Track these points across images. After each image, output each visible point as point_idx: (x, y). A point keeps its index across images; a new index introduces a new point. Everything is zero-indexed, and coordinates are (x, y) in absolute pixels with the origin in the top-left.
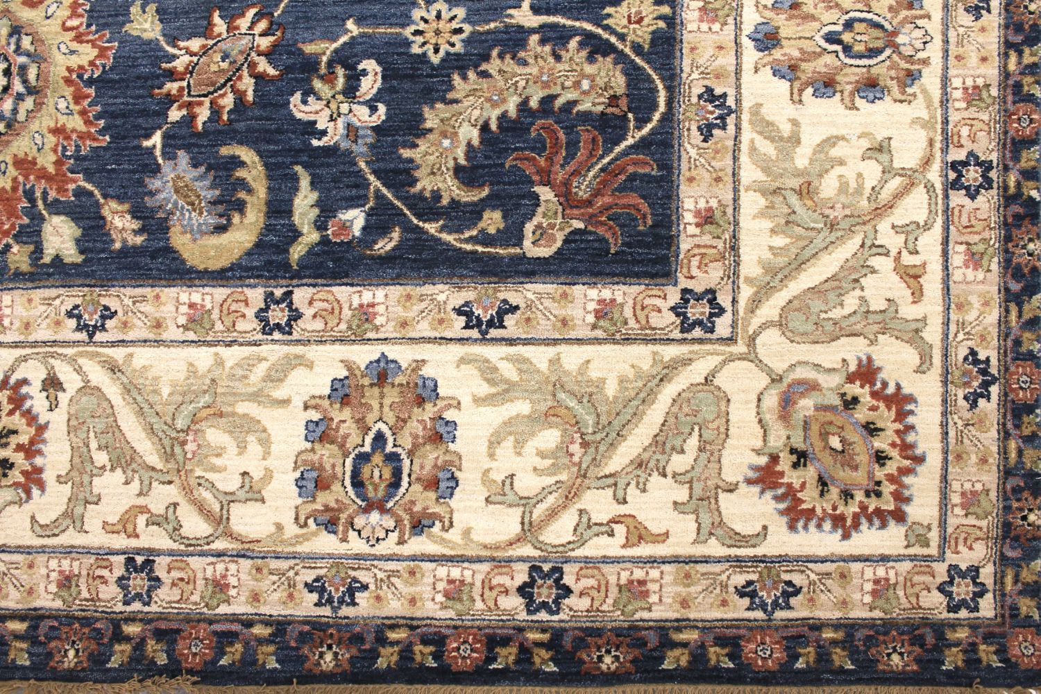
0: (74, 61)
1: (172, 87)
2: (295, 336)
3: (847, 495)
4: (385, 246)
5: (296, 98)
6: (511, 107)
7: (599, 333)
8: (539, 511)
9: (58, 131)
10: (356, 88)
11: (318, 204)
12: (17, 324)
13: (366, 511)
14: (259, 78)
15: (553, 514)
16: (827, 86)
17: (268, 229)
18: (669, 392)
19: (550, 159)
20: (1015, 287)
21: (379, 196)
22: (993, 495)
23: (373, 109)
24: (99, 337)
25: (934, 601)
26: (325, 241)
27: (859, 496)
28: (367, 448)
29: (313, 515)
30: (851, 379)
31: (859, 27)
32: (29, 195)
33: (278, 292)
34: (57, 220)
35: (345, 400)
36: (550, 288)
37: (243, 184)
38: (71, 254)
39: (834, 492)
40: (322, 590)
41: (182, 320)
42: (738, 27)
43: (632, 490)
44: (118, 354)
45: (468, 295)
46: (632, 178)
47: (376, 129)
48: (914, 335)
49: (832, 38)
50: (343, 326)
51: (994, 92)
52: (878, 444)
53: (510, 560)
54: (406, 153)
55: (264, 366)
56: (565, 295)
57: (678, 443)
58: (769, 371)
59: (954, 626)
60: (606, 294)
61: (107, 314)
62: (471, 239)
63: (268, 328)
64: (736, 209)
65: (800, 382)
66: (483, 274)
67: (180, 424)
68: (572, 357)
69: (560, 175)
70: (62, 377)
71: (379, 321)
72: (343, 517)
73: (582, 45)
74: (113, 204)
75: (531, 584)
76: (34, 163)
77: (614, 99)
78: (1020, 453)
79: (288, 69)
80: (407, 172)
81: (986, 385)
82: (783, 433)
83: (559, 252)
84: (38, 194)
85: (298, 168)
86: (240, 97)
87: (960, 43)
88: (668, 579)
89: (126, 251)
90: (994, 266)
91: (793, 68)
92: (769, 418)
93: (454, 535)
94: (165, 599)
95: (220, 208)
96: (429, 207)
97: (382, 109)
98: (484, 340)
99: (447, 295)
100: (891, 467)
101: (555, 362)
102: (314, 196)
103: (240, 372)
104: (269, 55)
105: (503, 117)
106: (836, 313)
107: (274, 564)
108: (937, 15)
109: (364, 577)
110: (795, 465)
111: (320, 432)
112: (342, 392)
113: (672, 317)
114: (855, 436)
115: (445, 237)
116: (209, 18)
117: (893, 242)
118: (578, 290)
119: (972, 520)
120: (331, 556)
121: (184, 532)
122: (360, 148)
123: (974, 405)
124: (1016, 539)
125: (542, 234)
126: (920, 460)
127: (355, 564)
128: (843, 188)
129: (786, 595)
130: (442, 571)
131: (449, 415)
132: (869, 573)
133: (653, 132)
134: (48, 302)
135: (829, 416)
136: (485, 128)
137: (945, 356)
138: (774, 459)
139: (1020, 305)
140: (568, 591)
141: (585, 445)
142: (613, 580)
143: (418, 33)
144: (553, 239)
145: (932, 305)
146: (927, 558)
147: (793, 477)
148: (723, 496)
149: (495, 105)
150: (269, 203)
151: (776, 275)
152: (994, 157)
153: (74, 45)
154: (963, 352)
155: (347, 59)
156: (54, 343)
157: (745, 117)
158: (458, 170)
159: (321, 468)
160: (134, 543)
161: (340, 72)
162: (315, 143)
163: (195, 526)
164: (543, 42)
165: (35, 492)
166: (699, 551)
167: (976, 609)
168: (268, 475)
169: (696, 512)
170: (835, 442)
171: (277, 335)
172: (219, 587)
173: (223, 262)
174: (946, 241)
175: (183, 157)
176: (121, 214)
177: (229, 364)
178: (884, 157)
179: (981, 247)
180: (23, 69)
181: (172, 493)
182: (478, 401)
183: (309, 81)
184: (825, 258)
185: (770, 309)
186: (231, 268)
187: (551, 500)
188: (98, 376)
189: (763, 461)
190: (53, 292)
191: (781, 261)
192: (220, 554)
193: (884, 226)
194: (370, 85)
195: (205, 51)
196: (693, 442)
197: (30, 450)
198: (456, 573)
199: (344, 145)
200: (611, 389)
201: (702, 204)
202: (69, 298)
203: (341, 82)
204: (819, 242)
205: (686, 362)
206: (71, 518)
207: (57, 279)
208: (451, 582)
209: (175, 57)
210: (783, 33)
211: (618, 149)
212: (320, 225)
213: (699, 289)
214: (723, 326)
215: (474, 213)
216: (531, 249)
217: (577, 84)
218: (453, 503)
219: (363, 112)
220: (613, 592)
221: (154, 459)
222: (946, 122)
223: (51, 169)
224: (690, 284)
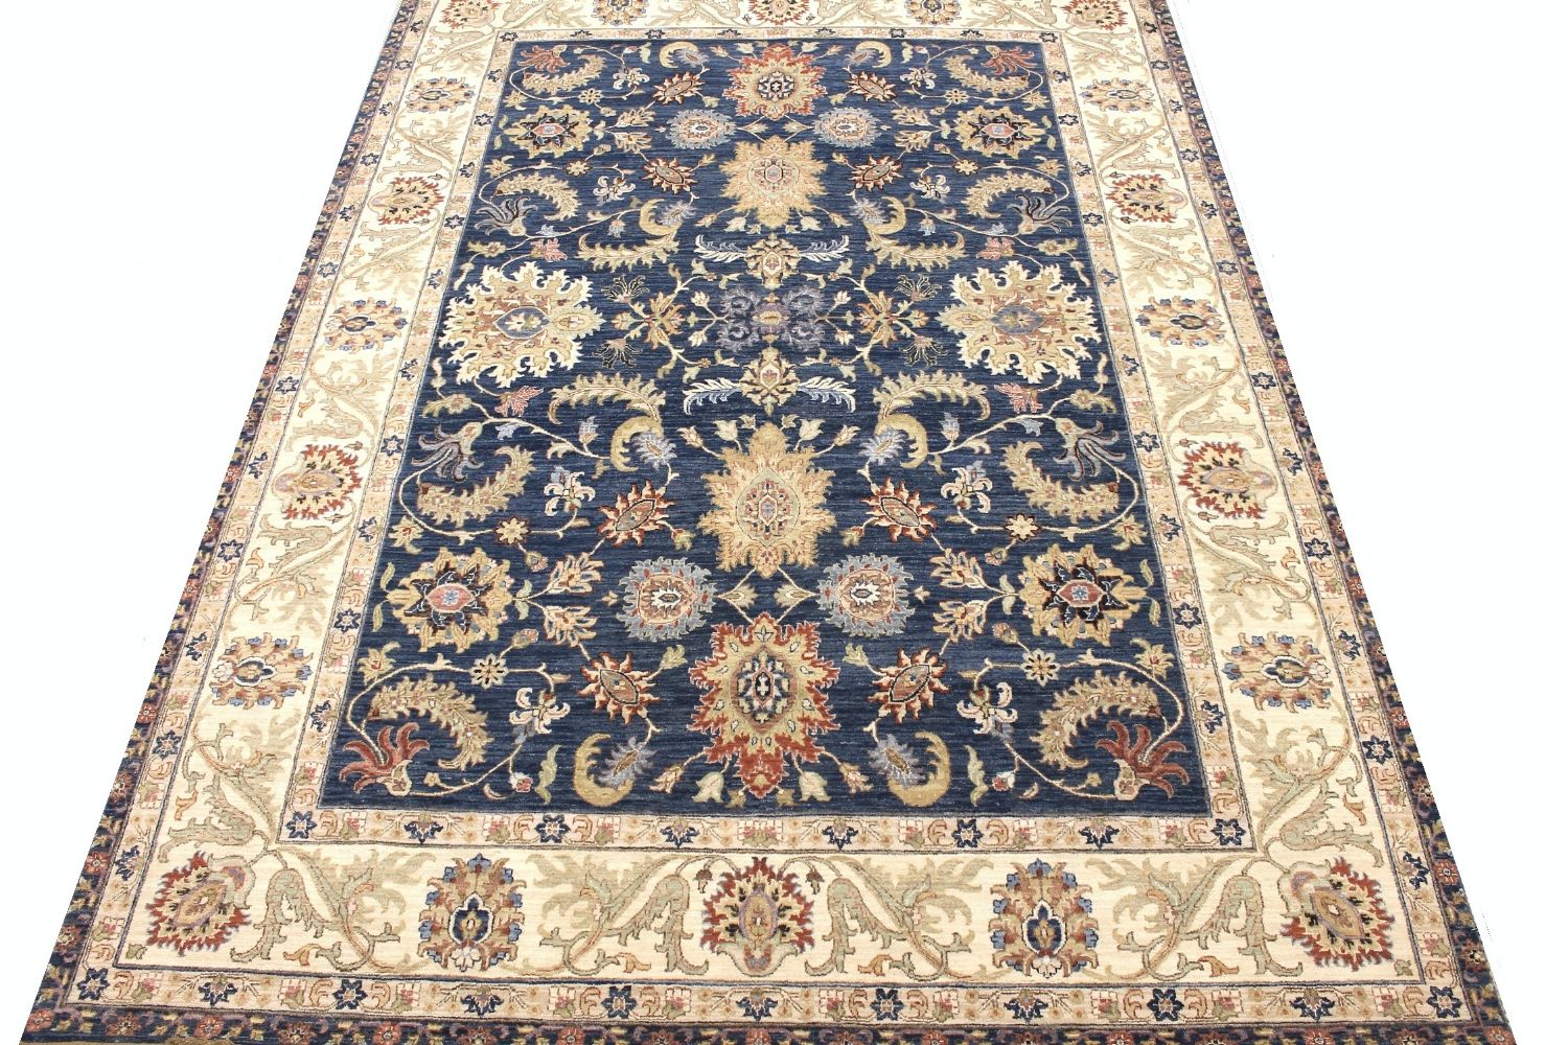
0: (812, 678)
1: (880, 695)
2: (980, 848)
3: (1349, 942)
4: (1031, 793)
5: (961, 705)
6: (1092, 711)
7: (1171, 846)
8: (1153, 955)
9: (804, 720)
10: (997, 699)
11: (984, 768)
12: (786, 839)
13: (1041, 955)
14: (937, 692)
15: (1162, 956)
16: (1276, 699)
17: (954, 783)
18: (1220, 881)
19: (1121, 743)
20: (1425, 815)
21: (1021, 764)
22: (1447, 942)
23: (1010, 713)
24: (846, 847)
25: (1427, 1011)
26: (991, 790)
27: (1357, 943)
28: (1036, 917)
29: (1005, 959)
30: (1334, 871)
31: (1285, 665)
32: (788, 759)
33: (966, 821)
34: (809, 775)
35: (1017, 887)
36: (1136, 819)
37: (932, 755)
38: (821, 795)
39: (1340, 941)
40: (1016, 1008)
41: (903, 838)
42: (1215, 665)
43: (1210, 941)
44: (860, 858)
45: (1086, 823)
46: (1173, 754)
47: (1012, 724)
48: (1367, 844)
49: (1271, 672)
50: (1010, 842)
51: (1377, 701)
52: (1362, 910)
53: (1139, 986)
54: (1034, 739)
55: (961, 866)
56: (1145, 823)
57: (1233, 911)
58: (1281, 868)
59: (1445, 1025)
60: (1171, 822)
61: (852, 832)
62: (1083, 790)
63: (961, 844)
64: (1239, 772)
65: (1302, 874)
66: (1094, 810)
67: (907, 902)
68: (1157, 861)
69: (1129, 753)
70: (821, 873)
71: (1032, 839)
72: (1026, 961)
73: (1127, 676)
74: (848, 766)
75: (1156, 1001)
76: (789, 739)
77: (1152, 708)
78: (1457, 915)
79: (954, 687)
80: (1037, 750)
81: (1422, 874)
82: (1298, 904)
83: (1137, 797)
84: (794, 758)
85: (968, 747)
86: (925, 703)
87: (1347, 673)
88: (1244, 996)
89: (860, 795)
90: (1407, 803)
91: (1253, 689)
92: (1288, 895)
93: (1100, 970)
94: (907, 1016)
95: (921, 770)
96: (1053, 771)
97: (1015, 712)
98: (1100, 850)
99: (1073, 823)
100: (1374, 925)
101: (1146, 863)
102: (980, 764)
103: (946, 870)
104: (941, 677)
105: (1089, 718)
106: (1314, 832)
107: (982, 992)
108: (1329, 657)
109: (1044, 999)
110: (1311, 924)
111: (1004, 908)
112: (1015, 882)
113: (1213, 836)
114: (1346, 906)
115: (1069, 789)
116: (898, 655)
117: (1341, 790)
118: (1153, 820)
119: (1436, 958)
120: (1020, 985)
121: (916, 972)
122: (1005, 736)
123: (1418, 886)
124: (1470, 970)
125: (1125, 787)
126: (1392, 920)
127: (1036, 990)
128: (1301, 759)
129: (1326, 1007)
130: (1096, 994)
131: (1086, 896)
132: (1377, 992)
133: (1179, 727)
134: (809, 825)
135: (1325, 894)
136: (1079, 725)
137: (1391, 857)
138: (1297, 920)
139: (1430, 825)
140: (1181, 1006)
141: (1174, 913)
142: (1209, 997)
143: (1053, 667)
144: (1132, 790)
145: (1373, 825)
146: (1413, 982)
147: (1311, 931)
148: (1268, 944)
149: (1082, 711)
150: (951, 768)
151: (1272, 810)
152: (1388, 739)
153: (811, 669)
154: (1401, 855)
155: (989, 681)
156: (814, 851)
157: (1232, 718)
158: (1067, 750)
159: (1007, 930)
160: (881, 979)
161: (986, 689)
162: (976, 732)
163: (924, 968)
164: (1104, 674)
165: (807, 946)
166: (1262, 979)
167: (1457, 1015)
168: (972, 935)
169: (1253, 954)
170: (1333, 909)
171: (967, 848)
172: (945, 1007)
173: (928, 802)
174: (1372, 789)
175: (891, 738)
176: (854, 772)
177: (937, 865)
178: (1321, 740)
179: (1395, 792)
180: (778, 682)
181: (906, 946)
182: (1103, 887)
183: (967, 694)
184: (1300, 800)
185: (1273, 830)
186: (934, 805)
187: (1159, 948)
188: (847, 872)
189: (1289, 921)
190: (813, 818)
191: (1273, 802)
192: (943, 986)
193: (1331, 780)
194: (1006, 697)
195: (900, 674)
196: (1242, 911)
197: (801, 919)
198: (1105, 995)
199: (994, 733)
200: (1185, 879)
201: (1217, 770)
202: (824, 822)
203: (987, 695)
204: (1294, 790)
205: (1228, 863)
206: (835, 963)
207: (814, 811)
208: (1103, 1001)
209: (879, 678)
210: (1242, 669)
211: (1160, 738)
212: (987, 781)
213: (1227, 819)
214: (1246, 840)
215: (1081, 775)
216: (1120, 795)
217: (1129, 699)
218: (1097, 949)
219: (1004, 714)
220: (1211, 1006)
221: (891, 925)
222: (1353, 719)
223: (802, 743)
224: (1221, 817)
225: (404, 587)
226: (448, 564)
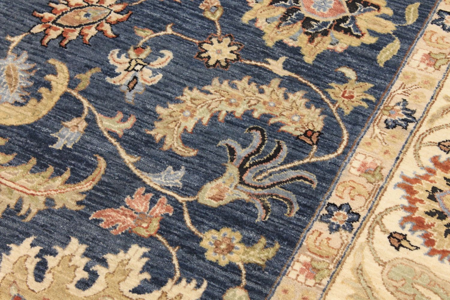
225: (373, 33)
226: (311, 41)
